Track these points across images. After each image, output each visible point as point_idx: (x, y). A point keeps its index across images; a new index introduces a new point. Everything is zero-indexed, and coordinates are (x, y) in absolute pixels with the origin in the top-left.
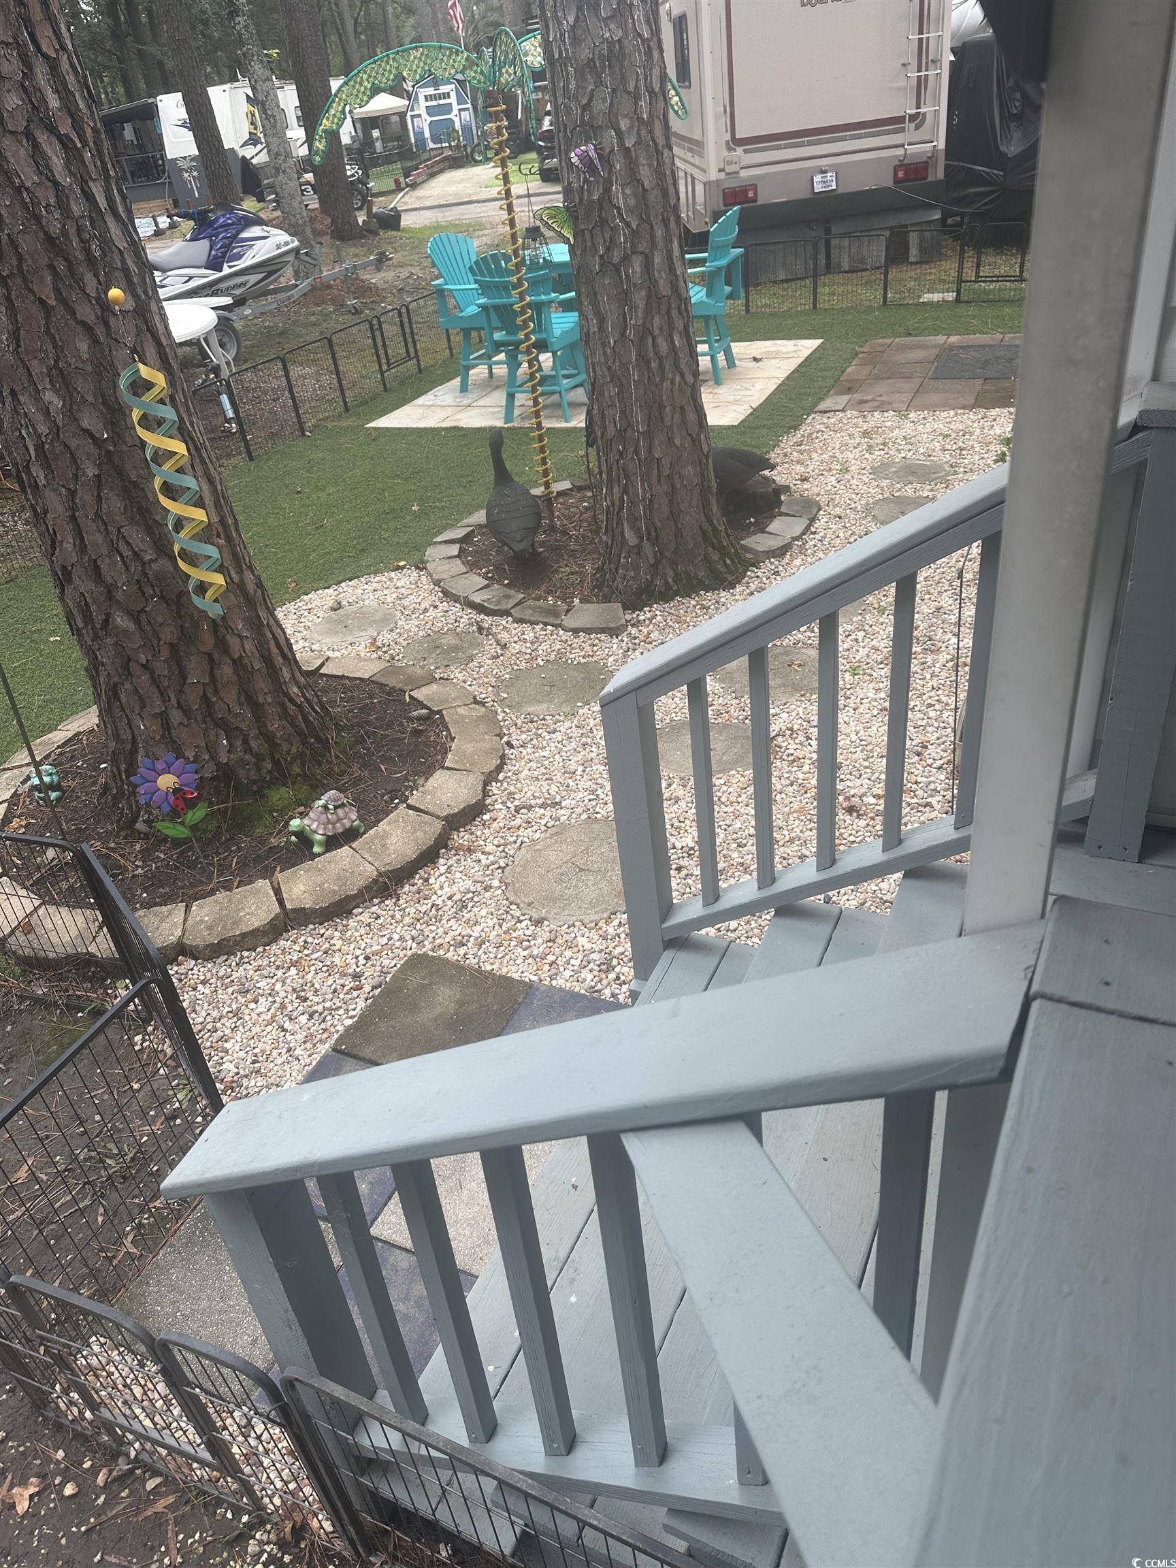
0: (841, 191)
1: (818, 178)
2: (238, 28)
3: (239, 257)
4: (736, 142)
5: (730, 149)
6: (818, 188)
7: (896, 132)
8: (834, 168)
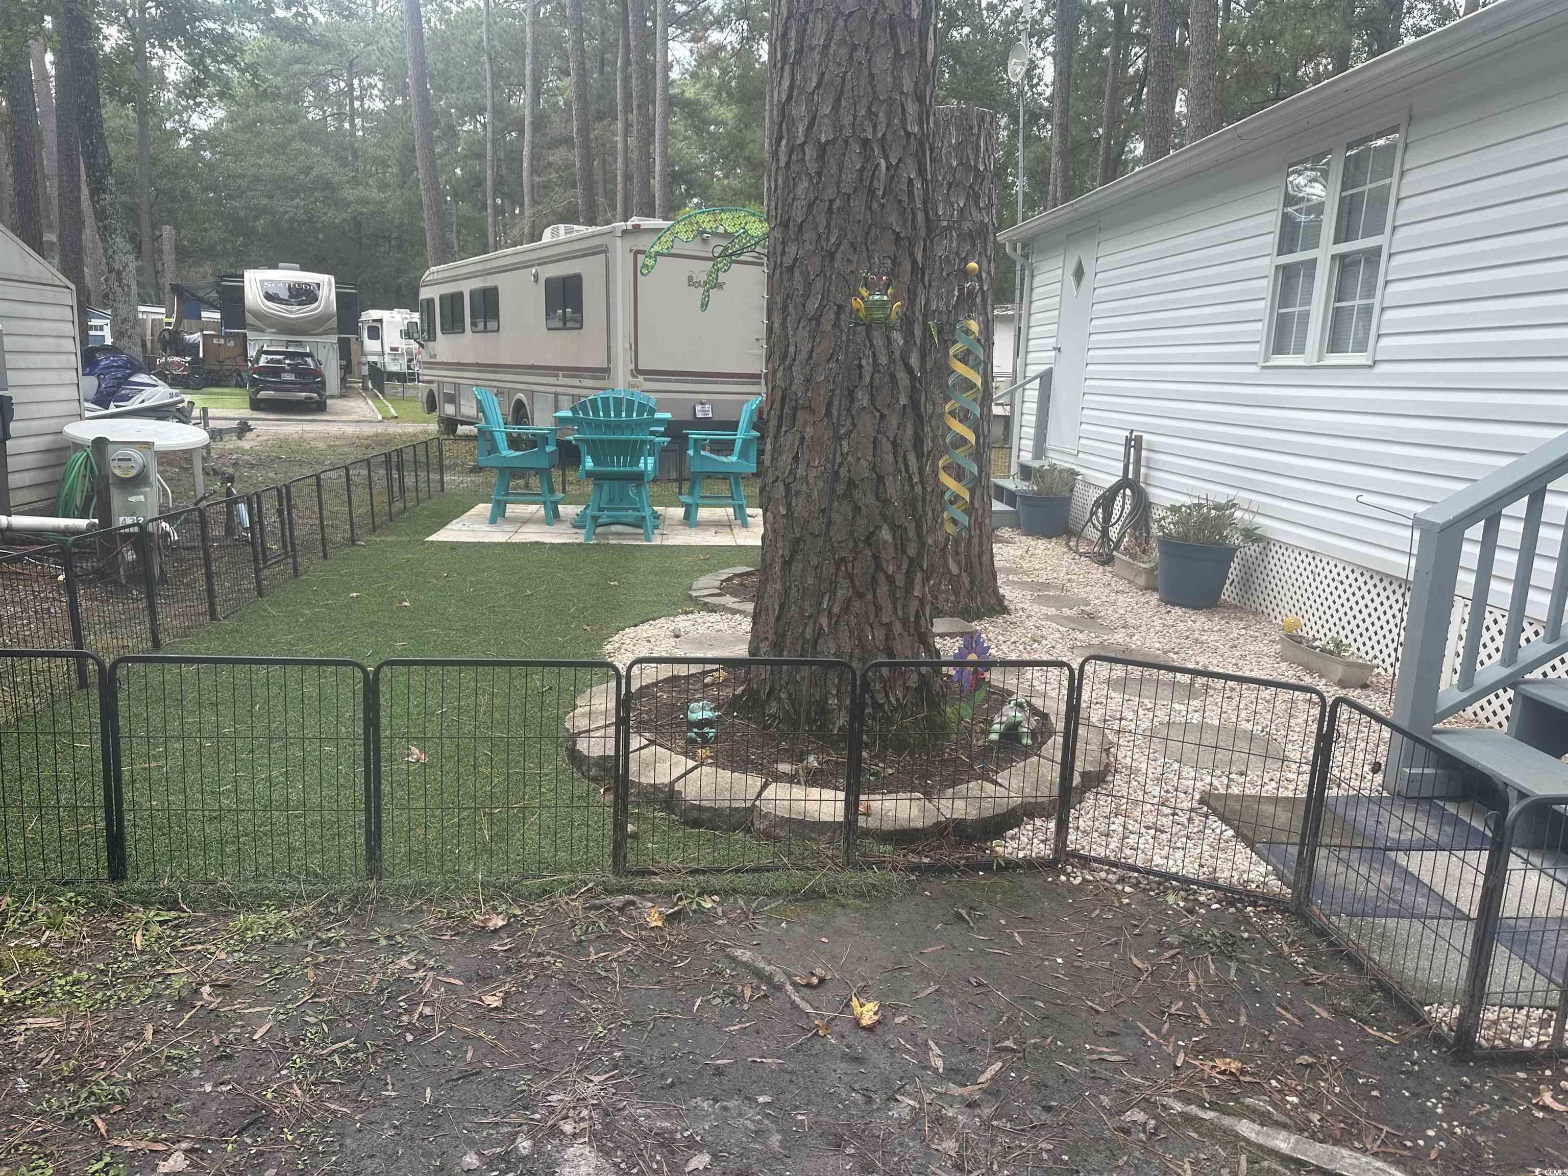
0: (715, 419)
1: (698, 408)
2: (102, 203)
3: (128, 398)
4: (637, 371)
5: (633, 376)
6: (699, 415)
7: (753, 384)
8: (709, 402)
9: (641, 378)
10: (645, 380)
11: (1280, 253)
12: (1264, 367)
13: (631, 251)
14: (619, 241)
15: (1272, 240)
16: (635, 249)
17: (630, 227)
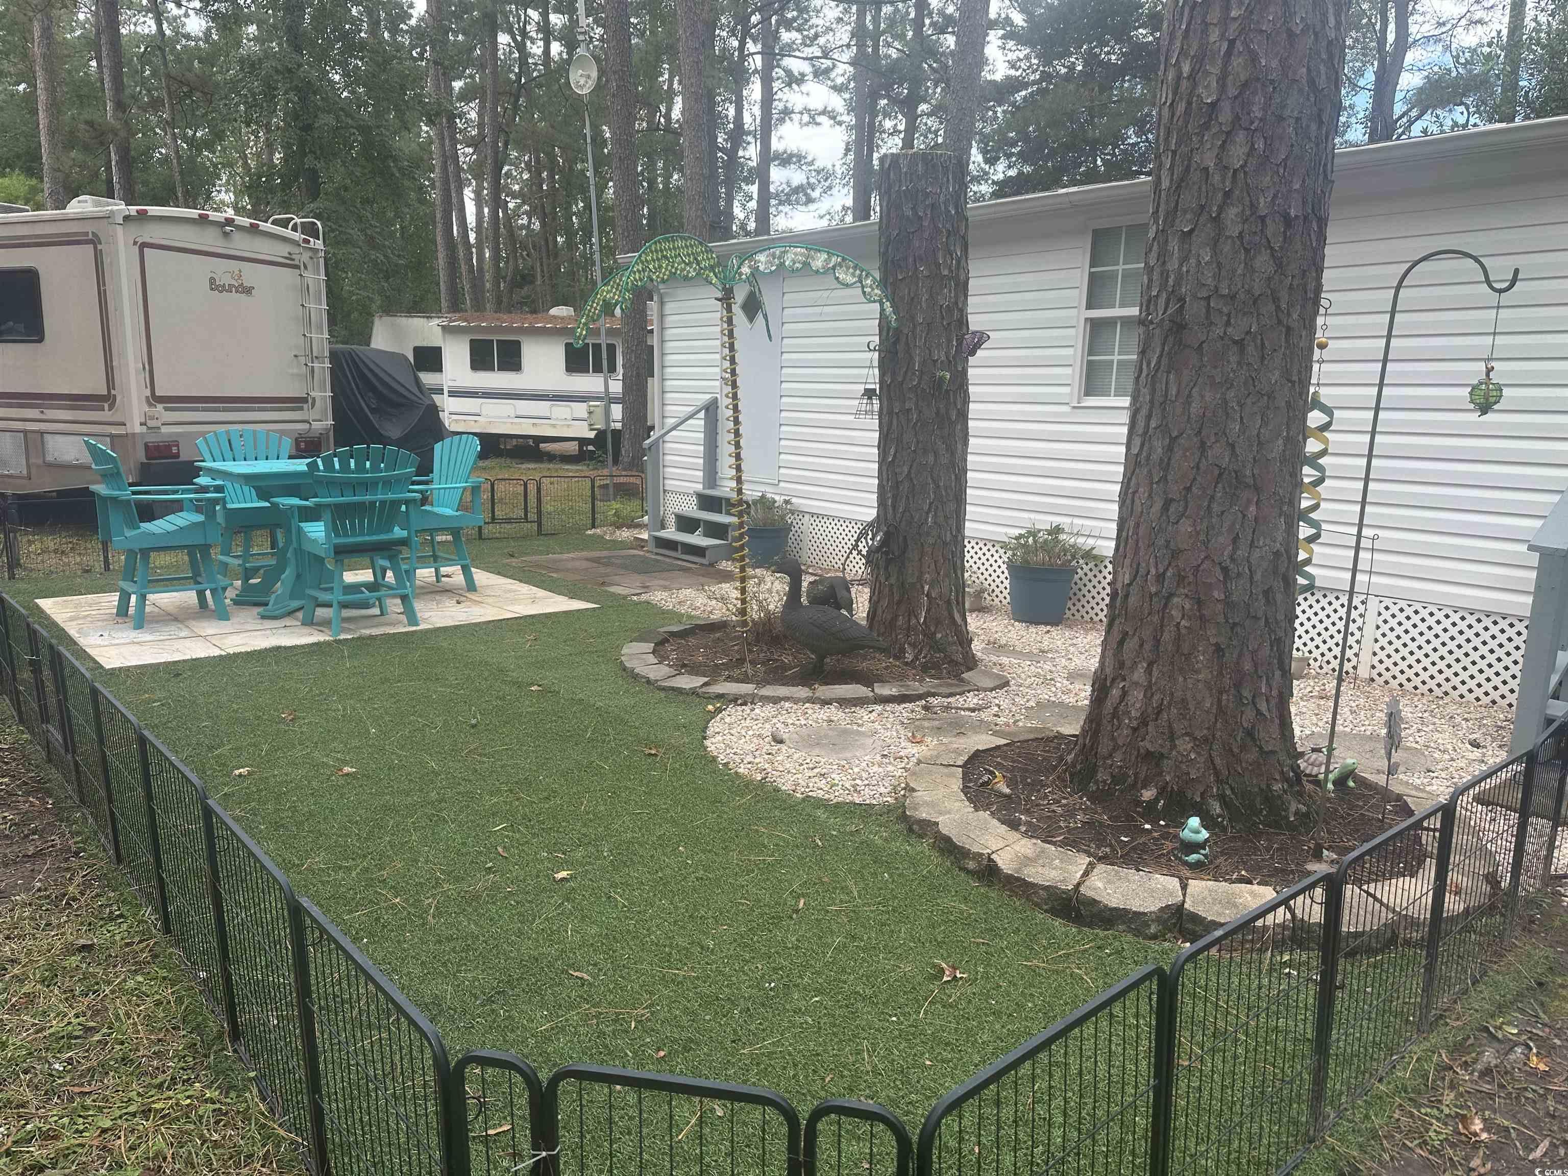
4: (155, 399)
5: (150, 405)
9: (160, 407)
10: (166, 409)
11: (1089, 306)
12: (1074, 407)
13: (135, 243)
14: (119, 229)
15: (1080, 295)
16: (140, 240)
17: (134, 213)
